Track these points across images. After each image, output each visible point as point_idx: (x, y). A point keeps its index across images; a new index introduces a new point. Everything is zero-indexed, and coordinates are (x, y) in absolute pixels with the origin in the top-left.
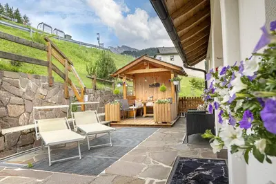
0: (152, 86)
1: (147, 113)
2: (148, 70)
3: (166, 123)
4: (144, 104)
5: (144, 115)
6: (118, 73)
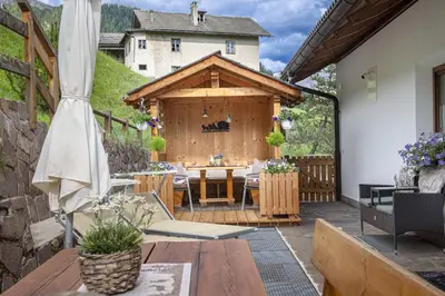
0: (210, 128)
2: (216, 92)
3: (286, 216)
4: (203, 173)
5: (203, 200)
6: (141, 94)
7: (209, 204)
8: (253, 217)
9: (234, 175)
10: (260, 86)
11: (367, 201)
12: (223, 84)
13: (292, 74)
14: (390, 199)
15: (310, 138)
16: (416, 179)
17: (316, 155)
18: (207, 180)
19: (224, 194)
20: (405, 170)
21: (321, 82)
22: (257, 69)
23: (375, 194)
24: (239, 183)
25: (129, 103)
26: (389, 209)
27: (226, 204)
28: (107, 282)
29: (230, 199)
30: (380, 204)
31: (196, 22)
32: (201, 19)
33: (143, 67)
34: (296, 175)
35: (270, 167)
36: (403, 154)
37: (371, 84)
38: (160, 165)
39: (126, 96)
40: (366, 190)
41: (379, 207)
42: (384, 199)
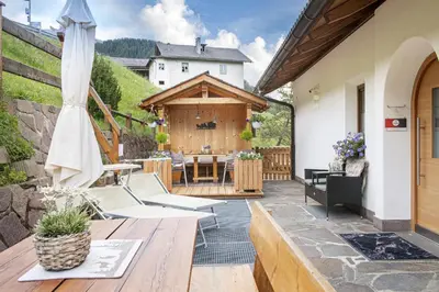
0: (201, 127)
1: (199, 175)
2: (205, 100)
3: (253, 191)
4: (196, 159)
5: (196, 178)
6: (152, 102)
7: (199, 181)
8: (230, 191)
9: (218, 160)
10: (237, 97)
11: (309, 181)
12: (211, 95)
13: (261, 89)
14: (325, 180)
15: (277, 134)
16: (344, 166)
17: (281, 146)
18: (199, 164)
19: (211, 174)
20: (337, 159)
21: (285, 95)
22: (242, 87)
23: (315, 177)
24: (221, 166)
25: (143, 108)
26: (324, 187)
27: (211, 181)
28: (55, 261)
29: (215, 178)
30: (318, 183)
31: (199, 52)
32: (203, 50)
33: (162, 83)
34: (260, 162)
35: (242, 156)
36: (336, 148)
37: (316, 97)
38: (163, 153)
39: (141, 103)
40: (309, 173)
41: (317, 186)
42: (321, 180)
